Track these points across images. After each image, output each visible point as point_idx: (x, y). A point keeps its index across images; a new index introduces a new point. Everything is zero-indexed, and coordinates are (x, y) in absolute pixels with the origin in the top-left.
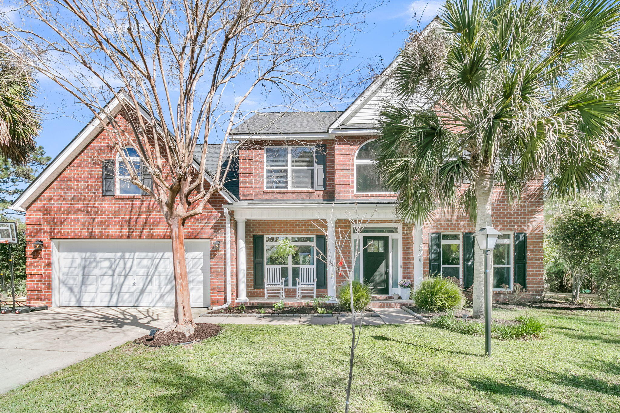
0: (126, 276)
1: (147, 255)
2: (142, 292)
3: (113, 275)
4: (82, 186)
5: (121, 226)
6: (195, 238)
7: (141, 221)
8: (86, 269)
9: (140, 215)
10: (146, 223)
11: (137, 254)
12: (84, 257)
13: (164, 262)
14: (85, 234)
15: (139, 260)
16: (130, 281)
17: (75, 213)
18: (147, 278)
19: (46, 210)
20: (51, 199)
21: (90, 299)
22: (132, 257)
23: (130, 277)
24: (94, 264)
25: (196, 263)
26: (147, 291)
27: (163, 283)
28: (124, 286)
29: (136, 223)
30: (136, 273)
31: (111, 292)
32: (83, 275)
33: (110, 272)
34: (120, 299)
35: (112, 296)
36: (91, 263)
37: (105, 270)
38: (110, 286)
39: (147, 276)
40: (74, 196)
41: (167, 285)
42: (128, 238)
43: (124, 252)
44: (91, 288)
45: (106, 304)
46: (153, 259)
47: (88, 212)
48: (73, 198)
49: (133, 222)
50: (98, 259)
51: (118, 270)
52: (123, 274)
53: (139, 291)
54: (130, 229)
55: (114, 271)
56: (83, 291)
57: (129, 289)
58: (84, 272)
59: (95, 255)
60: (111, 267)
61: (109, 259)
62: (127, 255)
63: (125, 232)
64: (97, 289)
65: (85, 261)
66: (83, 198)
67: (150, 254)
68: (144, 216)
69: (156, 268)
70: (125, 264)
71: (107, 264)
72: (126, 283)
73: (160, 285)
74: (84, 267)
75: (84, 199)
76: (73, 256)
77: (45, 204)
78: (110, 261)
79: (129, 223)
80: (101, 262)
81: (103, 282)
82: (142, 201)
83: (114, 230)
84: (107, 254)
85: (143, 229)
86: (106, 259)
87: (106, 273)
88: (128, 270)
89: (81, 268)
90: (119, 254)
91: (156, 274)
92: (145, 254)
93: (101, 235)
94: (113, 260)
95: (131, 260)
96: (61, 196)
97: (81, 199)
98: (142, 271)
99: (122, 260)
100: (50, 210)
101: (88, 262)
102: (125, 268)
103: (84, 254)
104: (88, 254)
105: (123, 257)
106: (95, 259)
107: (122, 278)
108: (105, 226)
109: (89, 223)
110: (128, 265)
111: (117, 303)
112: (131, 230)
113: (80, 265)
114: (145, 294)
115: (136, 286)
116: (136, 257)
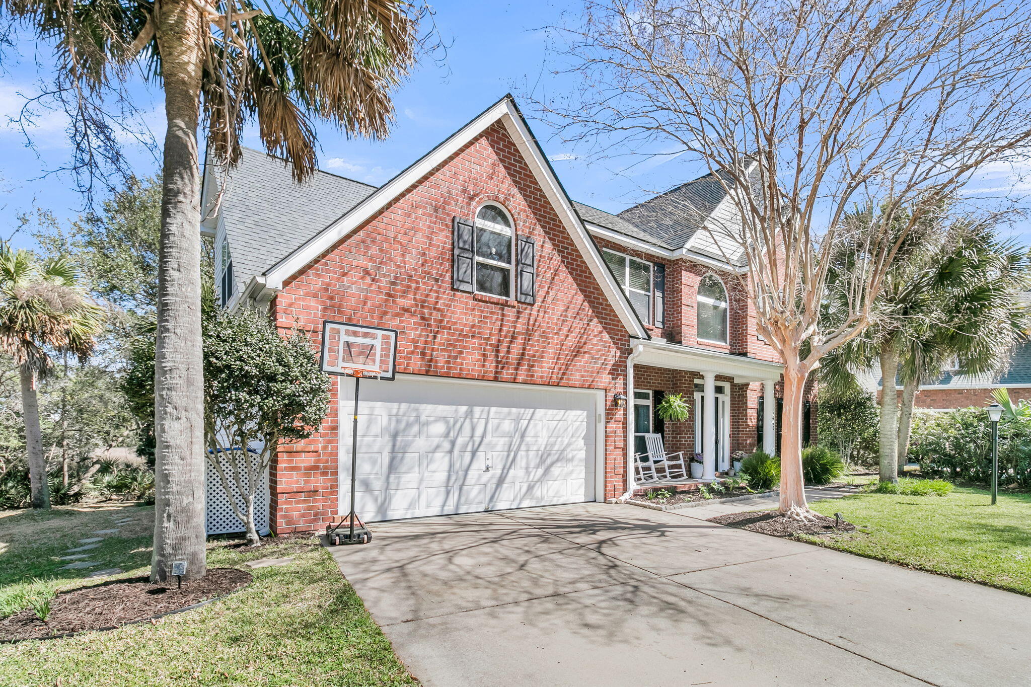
0: (474, 453)
1: (509, 413)
2: (501, 481)
3: (451, 452)
4: (412, 260)
5: (484, 355)
7: (516, 349)
8: (399, 439)
9: (513, 337)
10: (523, 354)
11: (493, 409)
12: (394, 411)
13: (535, 425)
14: (417, 363)
15: (496, 422)
16: (480, 464)
17: (397, 315)
18: (508, 456)
19: (331, 298)
20: (345, 274)
21: (405, 504)
22: (484, 415)
23: (480, 455)
24: (415, 429)
25: (577, 429)
26: (508, 480)
27: (532, 465)
28: (470, 473)
29: (508, 352)
30: (492, 447)
31: (447, 486)
32: (393, 451)
33: (447, 445)
34: (463, 499)
35: (448, 493)
36: (409, 425)
37: (436, 441)
38: (446, 474)
39: (509, 451)
40: (396, 278)
41: (537, 467)
42: (496, 379)
43: (471, 404)
44: (410, 479)
45: (436, 510)
46: (518, 420)
47: (423, 318)
48: (393, 283)
49: (503, 349)
50: (423, 418)
51: (460, 441)
52: (469, 448)
53: (495, 481)
54: (498, 362)
55: (453, 443)
56: (393, 486)
57: (480, 477)
58: (394, 446)
59: (417, 410)
60: (447, 435)
61: (444, 419)
62: (477, 410)
63: (490, 366)
64: (421, 481)
65: (398, 421)
66: (414, 286)
67: (514, 410)
68: (520, 340)
69: (523, 436)
70: (473, 429)
71: (439, 428)
72: (474, 466)
73: (527, 468)
74: (395, 436)
75: (417, 288)
76: (372, 409)
77: (329, 284)
78: (447, 422)
79: (497, 351)
80: (427, 423)
81: (433, 467)
82: (518, 312)
83: (471, 360)
84: (441, 407)
85: (519, 364)
86: (438, 419)
87: (438, 447)
88: (477, 440)
89: (387, 438)
90: (463, 409)
91: (523, 447)
92: (506, 410)
93: (449, 368)
94: (452, 421)
95: (483, 421)
96: (367, 273)
97: (409, 287)
98: (501, 443)
99: (468, 420)
100: (342, 300)
101: (403, 425)
102: (472, 437)
103: (395, 405)
104: (404, 406)
105: (469, 415)
106: (418, 417)
107: (467, 456)
108: (455, 351)
109: (426, 342)
110: (479, 432)
111: (457, 507)
112: (500, 365)
113: (384, 430)
114: (505, 485)
115: (491, 472)
116: (492, 414)
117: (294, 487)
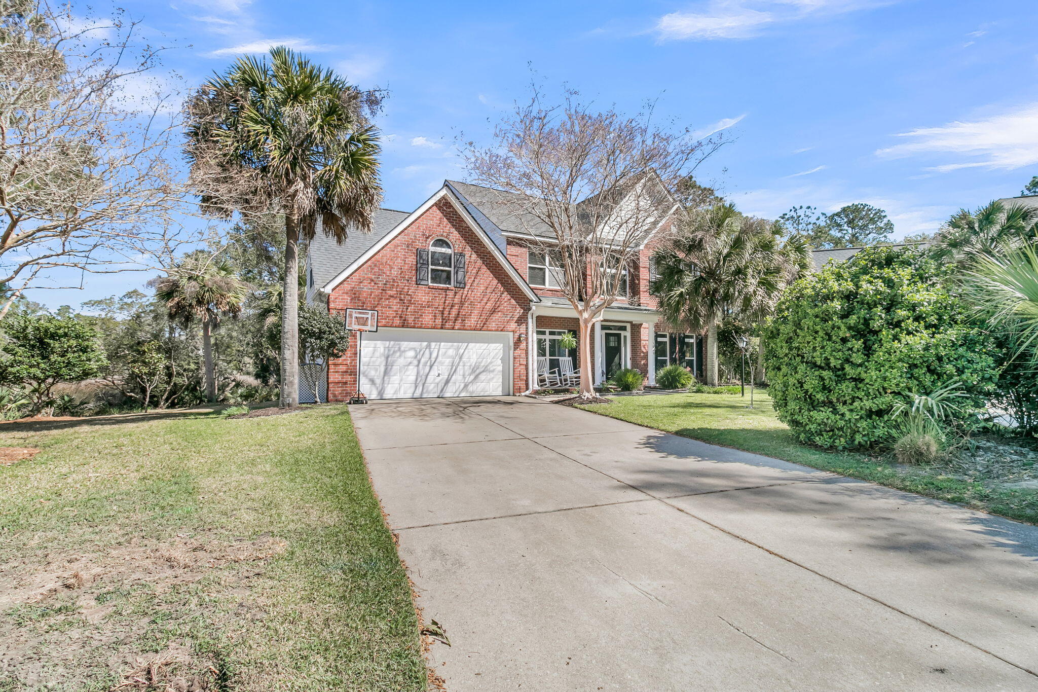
0: (431, 367)
1: (452, 346)
2: (447, 382)
3: (418, 366)
4: (395, 272)
5: (435, 316)
6: (502, 331)
7: (454, 312)
8: (389, 359)
9: (452, 306)
10: (458, 314)
11: (442, 344)
12: (387, 346)
13: (469, 352)
14: (397, 321)
15: (444, 350)
16: (435, 372)
17: (387, 299)
18: (452, 369)
19: (355, 294)
20: (361, 282)
21: (392, 392)
22: (437, 347)
23: (435, 367)
24: (398, 354)
25: (497, 354)
26: (452, 381)
27: (467, 374)
28: (429, 377)
29: (449, 314)
30: (442, 363)
31: (415, 383)
32: (386, 365)
33: (416, 362)
34: (425, 391)
35: (416, 387)
36: (394, 352)
37: (409, 360)
38: (415, 377)
39: (452, 366)
40: (387, 281)
41: (470, 375)
42: (442, 328)
43: (430, 341)
44: (395, 379)
45: (409, 395)
46: (458, 349)
47: (401, 300)
48: (385, 284)
49: (446, 313)
50: (402, 349)
51: (423, 360)
52: (429, 364)
53: (444, 381)
54: (443, 319)
55: (419, 362)
56: (386, 382)
57: (434, 380)
58: (387, 362)
59: (399, 344)
60: (416, 357)
61: (414, 349)
62: (433, 344)
63: (439, 321)
64: (401, 380)
65: (389, 350)
66: (396, 284)
67: (455, 344)
68: (456, 307)
69: (461, 358)
70: (431, 354)
71: (411, 354)
72: (432, 373)
73: (464, 375)
74: (387, 358)
75: (398, 285)
76: (376, 344)
77: (354, 288)
78: (416, 351)
79: (443, 314)
80: (404, 351)
81: (408, 373)
82: (455, 293)
83: (427, 319)
84: (412, 343)
85: (456, 320)
86: (411, 349)
87: (410, 363)
88: (433, 360)
89: (383, 358)
90: (425, 344)
91: (461, 364)
92: (450, 344)
93: (415, 323)
94: (418, 350)
95: (437, 350)
96: (372, 281)
97: (394, 285)
98: (448, 361)
99: (428, 350)
100: (359, 294)
101: (392, 352)
102: (430, 358)
103: (388, 343)
104: (392, 343)
105: (429, 347)
106: (400, 348)
107: (427, 369)
108: (418, 315)
109: (402, 311)
110: (434, 355)
111: (422, 394)
112: (445, 320)
113: (383, 354)
114: (450, 384)
115: (441, 377)
116: (441, 347)
117: (336, 380)
